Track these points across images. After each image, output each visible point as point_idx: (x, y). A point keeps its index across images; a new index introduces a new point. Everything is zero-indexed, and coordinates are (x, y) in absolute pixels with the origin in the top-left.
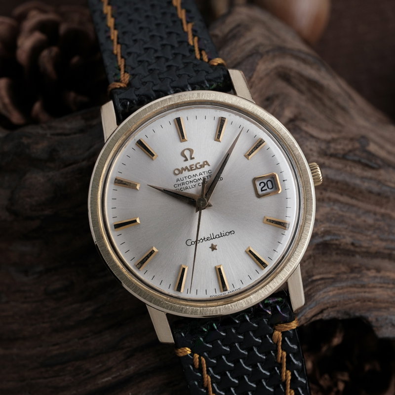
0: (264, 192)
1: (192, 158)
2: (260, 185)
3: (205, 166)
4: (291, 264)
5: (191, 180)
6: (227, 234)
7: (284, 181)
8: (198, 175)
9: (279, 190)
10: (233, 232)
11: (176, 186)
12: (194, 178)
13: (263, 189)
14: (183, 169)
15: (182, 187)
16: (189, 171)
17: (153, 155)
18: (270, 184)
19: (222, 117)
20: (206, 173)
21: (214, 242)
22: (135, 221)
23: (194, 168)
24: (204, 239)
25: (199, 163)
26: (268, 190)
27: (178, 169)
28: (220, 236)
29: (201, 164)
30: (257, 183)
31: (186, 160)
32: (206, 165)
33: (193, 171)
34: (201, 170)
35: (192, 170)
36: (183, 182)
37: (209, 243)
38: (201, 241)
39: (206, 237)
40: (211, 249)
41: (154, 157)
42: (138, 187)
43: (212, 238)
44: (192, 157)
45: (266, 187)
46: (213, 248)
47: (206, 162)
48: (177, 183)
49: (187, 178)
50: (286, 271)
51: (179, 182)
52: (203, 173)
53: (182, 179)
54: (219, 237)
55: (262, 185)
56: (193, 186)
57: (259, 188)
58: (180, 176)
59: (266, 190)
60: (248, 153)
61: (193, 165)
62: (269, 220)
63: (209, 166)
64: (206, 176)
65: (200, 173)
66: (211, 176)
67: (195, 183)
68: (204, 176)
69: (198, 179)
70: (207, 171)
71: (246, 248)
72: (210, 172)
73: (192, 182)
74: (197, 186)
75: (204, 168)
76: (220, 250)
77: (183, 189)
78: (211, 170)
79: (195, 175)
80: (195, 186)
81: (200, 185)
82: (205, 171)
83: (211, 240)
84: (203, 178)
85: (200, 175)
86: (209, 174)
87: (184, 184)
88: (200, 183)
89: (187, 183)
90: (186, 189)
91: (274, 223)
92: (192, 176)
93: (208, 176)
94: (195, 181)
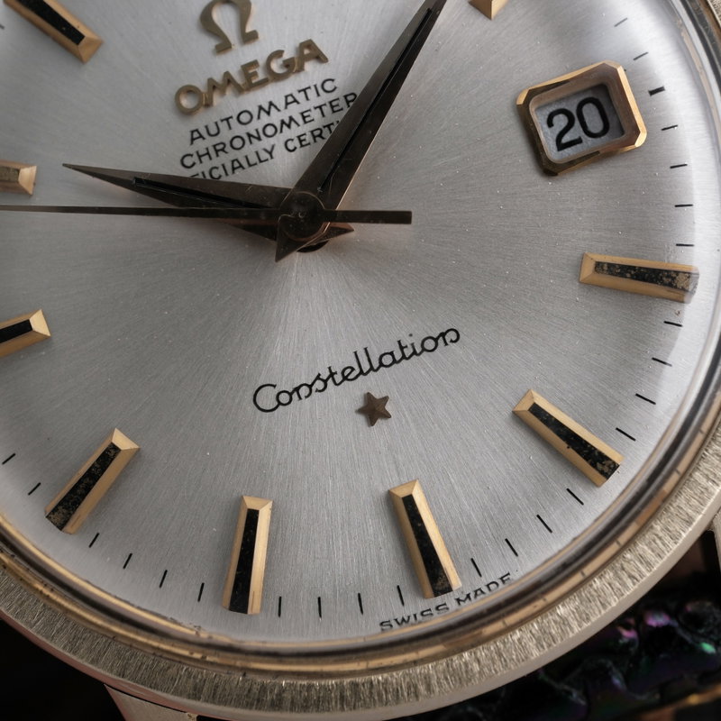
0: (569, 153)
1: (249, 38)
2: (550, 124)
3: (308, 65)
5: (251, 128)
6: (430, 344)
7: (652, 93)
8: (281, 103)
9: (637, 132)
10: (451, 336)
11: (188, 161)
12: (265, 119)
13: (566, 139)
14: (213, 86)
15: (216, 162)
16: (240, 90)
18: (593, 119)
20: (311, 93)
21: (375, 384)
22: (25, 327)
23: (261, 75)
24: (332, 375)
25: (279, 54)
26: (589, 144)
27: (190, 90)
28: (398, 356)
29: (286, 56)
30: (539, 119)
31: (224, 46)
32: (308, 58)
33: (258, 91)
34: (291, 85)
35: (252, 87)
36: (216, 140)
37: (353, 393)
38: (319, 385)
39: (338, 369)
40: (361, 419)
41: (82, 48)
42: (26, 182)
43: (366, 367)
44: (249, 29)
45: (576, 132)
46: (373, 410)
47: (309, 44)
48: (192, 150)
49: (233, 122)
50: (703, 481)
51: (201, 145)
52: (300, 97)
53: (213, 130)
54: (395, 361)
55: (561, 121)
56: (264, 155)
57: (547, 137)
58: (202, 120)
59: (579, 141)
61: (255, 64)
62: (605, 268)
63: (324, 65)
64: (315, 108)
65: (286, 97)
66: (334, 103)
67: (272, 141)
68: (305, 105)
69: (283, 122)
70: (315, 86)
71: (514, 403)
72: (328, 86)
73: (259, 139)
74: (280, 151)
75: (302, 74)
76: (405, 416)
77: (221, 171)
78: (333, 80)
79: (266, 107)
80: (270, 153)
81: (291, 146)
82: (307, 86)
83: (361, 377)
84: (302, 114)
85: (287, 104)
86: (325, 98)
87: (223, 150)
88: (292, 140)
89: (237, 143)
90: (234, 169)
91: (628, 275)
92: (255, 112)
93: (325, 105)
94: (270, 131)
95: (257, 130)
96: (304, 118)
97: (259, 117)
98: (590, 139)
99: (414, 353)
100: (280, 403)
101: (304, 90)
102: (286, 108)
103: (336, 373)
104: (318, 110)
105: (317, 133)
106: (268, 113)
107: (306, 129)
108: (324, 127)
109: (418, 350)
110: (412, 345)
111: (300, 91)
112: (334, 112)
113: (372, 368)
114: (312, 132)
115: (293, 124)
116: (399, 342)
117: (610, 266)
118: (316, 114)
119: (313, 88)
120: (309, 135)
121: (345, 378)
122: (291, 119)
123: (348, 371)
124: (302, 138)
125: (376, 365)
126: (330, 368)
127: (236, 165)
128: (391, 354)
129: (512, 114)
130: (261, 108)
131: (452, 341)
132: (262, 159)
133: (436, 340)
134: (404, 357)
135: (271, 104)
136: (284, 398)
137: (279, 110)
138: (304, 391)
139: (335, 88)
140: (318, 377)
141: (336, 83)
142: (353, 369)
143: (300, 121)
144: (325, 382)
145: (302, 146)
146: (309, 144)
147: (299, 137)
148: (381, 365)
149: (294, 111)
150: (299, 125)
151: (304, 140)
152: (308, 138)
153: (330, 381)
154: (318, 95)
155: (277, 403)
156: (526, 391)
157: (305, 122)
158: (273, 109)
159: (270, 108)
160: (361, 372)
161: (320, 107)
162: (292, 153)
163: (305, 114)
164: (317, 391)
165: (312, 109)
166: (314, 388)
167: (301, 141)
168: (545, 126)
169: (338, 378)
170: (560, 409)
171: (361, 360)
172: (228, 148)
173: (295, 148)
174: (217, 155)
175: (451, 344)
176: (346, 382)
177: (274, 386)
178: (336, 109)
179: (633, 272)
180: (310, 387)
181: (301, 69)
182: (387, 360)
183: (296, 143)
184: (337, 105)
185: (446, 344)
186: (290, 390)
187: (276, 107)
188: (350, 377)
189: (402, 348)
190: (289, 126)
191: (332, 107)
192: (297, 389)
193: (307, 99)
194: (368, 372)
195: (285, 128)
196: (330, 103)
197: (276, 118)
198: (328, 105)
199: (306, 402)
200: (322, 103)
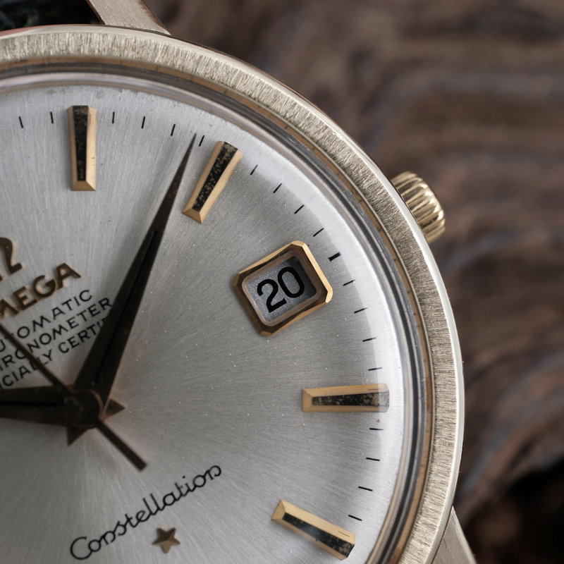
0: (279, 312)
2: (260, 293)
3: (66, 282)
4: (429, 521)
5: (30, 340)
6: (200, 481)
7: (331, 259)
8: (50, 315)
9: (325, 292)
10: (215, 471)
12: (40, 331)
13: (274, 302)
15: (7, 371)
16: (14, 312)
18: (290, 282)
20: (73, 304)
21: (163, 521)
23: (30, 298)
24: (129, 520)
25: (42, 277)
26: (291, 302)
28: (177, 495)
29: (49, 277)
30: (249, 289)
32: (66, 276)
33: (30, 309)
34: (56, 300)
35: (24, 307)
36: (4, 354)
37: (148, 530)
38: (120, 530)
39: (132, 514)
40: (157, 549)
43: (154, 508)
44: (14, 262)
45: (281, 295)
46: (165, 538)
47: (64, 266)
50: (418, 545)
52: (65, 308)
54: (175, 500)
55: (268, 289)
57: (259, 304)
59: (283, 302)
60: (193, 201)
61: (23, 289)
62: (320, 400)
63: (78, 280)
64: (78, 315)
65: (54, 310)
66: (92, 309)
67: (48, 347)
68: (70, 314)
69: (54, 331)
70: (75, 298)
71: (271, 512)
72: (85, 296)
73: (38, 347)
74: (56, 354)
75: (62, 290)
76: (190, 540)
77: (12, 378)
78: (88, 291)
79: (38, 321)
80: (49, 356)
81: (64, 348)
82: (68, 299)
83: (151, 517)
84: (68, 321)
85: (55, 316)
86: (84, 306)
87: (10, 361)
88: (64, 343)
90: (22, 374)
91: (338, 403)
92: (30, 326)
93: (85, 311)
94: (45, 339)
95: (35, 341)
96: (70, 324)
97: (34, 330)
98: (292, 299)
99: (189, 490)
100: (92, 551)
101: (67, 303)
102: (55, 319)
103: (131, 518)
104: (80, 316)
105: (83, 334)
106: (41, 325)
107: (73, 333)
108: (88, 328)
109: (192, 487)
110: (187, 484)
111: (63, 304)
112: (93, 315)
113: (158, 509)
114: (79, 334)
115: (63, 331)
116: (176, 484)
117: (324, 398)
118: (79, 320)
119: (73, 300)
120: (77, 337)
121: (139, 520)
122: (61, 327)
123: (140, 515)
124: (72, 340)
125: (161, 505)
126: (126, 515)
127: (23, 370)
128: (172, 494)
129: (231, 293)
130: (35, 323)
131: (216, 475)
133: (204, 477)
134: (182, 495)
135: (42, 318)
136: (94, 546)
137: (49, 322)
138: (109, 537)
139: (91, 297)
140: (118, 524)
141: (91, 293)
142: (144, 512)
143: (68, 327)
144: (124, 526)
145: (73, 347)
146: (78, 344)
147: (69, 340)
148: (165, 504)
149: (62, 319)
150: (67, 331)
151: (74, 342)
152: (77, 339)
153: (128, 526)
154: (78, 304)
155: (89, 551)
156: (278, 501)
157: (72, 327)
158: (44, 322)
159: (42, 321)
160: (151, 513)
161: (82, 314)
162: (66, 354)
163: (71, 321)
164: (120, 535)
165: (76, 316)
166: (117, 533)
167: (71, 343)
168: (257, 295)
169: (134, 521)
170: (307, 511)
171: (149, 503)
172: (15, 359)
173: (68, 350)
174: (7, 366)
175: (216, 478)
176: (140, 524)
177: (85, 538)
178: (94, 313)
179: (341, 400)
180: (113, 533)
181: (61, 286)
182: (169, 500)
183: (68, 345)
184: (95, 310)
185: (212, 478)
186: (98, 538)
187: (46, 320)
188: (144, 518)
189: (179, 489)
190: (60, 333)
191: (91, 312)
192: (104, 537)
193: (70, 309)
194: (156, 512)
195: (57, 335)
196: (89, 309)
197: (48, 328)
198: (87, 310)
199: (112, 545)
200: (83, 310)
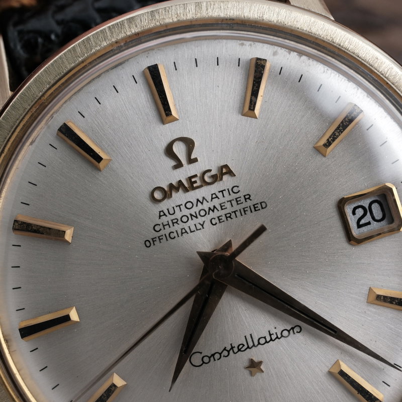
0: (364, 229)
1: (191, 161)
2: (354, 213)
3: (225, 177)
5: (192, 211)
8: (209, 198)
10: (297, 329)
11: (157, 228)
12: (200, 206)
13: (363, 222)
14: (171, 186)
15: (173, 229)
16: (186, 190)
17: (99, 159)
18: (377, 210)
19: (258, 59)
20: (226, 193)
21: (256, 354)
22: (67, 318)
23: (199, 183)
24: (232, 348)
25: (210, 171)
26: (375, 225)
27: (160, 189)
28: (268, 339)
29: (213, 173)
30: (348, 210)
31: (179, 165)
33: (197, 190)
34: (215, 188)
36: (173, 217)
37: (244, 358)
38: (225, 353)
39: (235, 345)
41: (101, 165)
42: (68, 237)
43: (251, 344)
45: (368, 218)
47: (226, 166)
48: (159, 222)
49: (183, 207)
51: (164, 219)
52: (220, 195)
53: (172, 212)
54: (266, 342)
55: (360, 212)
56: (199, 227)
57: (352, 221)
58: (166, 205)
59: (369, 223)
60: (324, 141)
62: (382, 298)
63: (234, 178)
64: (228, 201)
65: (212, 195)
66: (238, 199)
67: (203, 219)
68: (222, 200)
69: (210, 209)
70: (228, 189)
71: (330, 366)
72: (235, 190)
73: (196, 217)
74: (207, 224)
75: (221, 182)
76: (271, 372)
77: (175, 234)
78: (238, 187)
79: (201, 200)
80: (202, 225)
81: (214, 222)
82: (223, 189)
83: (248, 349)
84: (220, 204)
85: (212, 198)
86: (234, 196)
87: (176, 222)
88: (215, 219)
89: (185, 219)
90: (182, 233)
91: (394, 303)
92: (195, 202)
93: (233, 200)
94: (203, 213)
95: (195, 212)
96: (221, 207)
97: (197, 206)
98: (375, 223)
99: (277, 337)
100: (204, 362)
101: (222, 191)
102: (212, 201)
103: (234, 347)
104: (229, 202)
105: (228, 215)
106: (202, 203)
107: (223, 213)
108: (232, 212)
109: (279, 336)
110: (276, 333)
111: (219, 192)
112: (238, 204)
113: (254, 345)
114: (226, 215)
115: (215, 210)
116: (269, 331)
117: (385, 297)
118: (228, 205)
119: (227, 190)
120: (224, 216)
121: (239, 350)
122: (214, 207)
123: (241, 346)
124: (220, 218)
125: (256, 343)
126: (231, 344)
127: (184, 231)
128: (265, 338)
129: (335, 209)
130: (198, 200)
131: (297, 332)
132: (198, 229)
133: (289, 331)
134: (271, 340)
135: (204, 198)
136: (206, 360)
137: (208, 202)
138: (217, 356)
139: (239, 191)
140: (225, 349)
141: (239, 189)
142: (244, 345)
143: (219, 208)
144: (229, 352)
145: (220, 222)
146: (224, 221)
147: (218, 217)
148: (259, 343)
149: (216, 202)
150: (218, 211)
151: (222, 219)
152: (224, 218)
153: (231, 351)
154: (230, 194)
155: (202, 362)
156: (336, 360)
157: (222, 209)
159: (203, 200)
160: (248, 347)
161: (230, 201)
162: (215, 226)
163: (222, 205)
164: (224, 356)
165: (226, 202)
166: (222, 355)
167: (219, 220)
168: (351, 215)
169: (236, 350)
170: (354, 371)
171: (248, 341)
172: (179, 222)
173: (216, 223)
174: (173, 225)
175: (297, 334)
176: (240, 352)
177: (201, 353)
178: (239, 202)
179: (397, 301)
180: (220, 354)
181: (221, 179)
182: (262, 341)
183: (217, 221)
184: (240, 201)
185: (294, 333)
186: (210, 356)
187: (206, 200)
188: (242, 349)
189: (270, 335)
190: (213, 211)
191: (237, 201)
192: (213, 355)
193: (224, 196)
194: (252, 347)
195: (211, 212)
196: (236, 199)
197: (206, 206)
198: (235, 200)
199: (218, 362)
200: (232, 199)
